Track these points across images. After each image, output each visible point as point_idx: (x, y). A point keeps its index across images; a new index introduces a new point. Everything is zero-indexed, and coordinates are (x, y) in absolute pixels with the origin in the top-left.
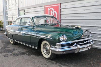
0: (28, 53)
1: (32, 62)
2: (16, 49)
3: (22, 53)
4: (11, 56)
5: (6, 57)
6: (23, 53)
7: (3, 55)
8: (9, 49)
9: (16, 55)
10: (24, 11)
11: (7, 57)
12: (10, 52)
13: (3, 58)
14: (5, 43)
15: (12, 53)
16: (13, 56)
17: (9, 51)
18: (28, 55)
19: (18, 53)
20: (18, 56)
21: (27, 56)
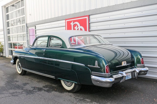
0: (46, 89)
1: (56, 102)
2: (28, 84)
3: (37, 89)
4: (22, 93)
5: (14, 96)
6: (40, 89)
7: (10, 93)
8: (17, 83)
9: (29, 92)
10: (34, 27)
11: (17, 95)
12: (19, 89)
13: (10, 97)
14: (10, 75)
15: (22, 89)
16: (25, 95)
17: (18, 87)
18: (48, 91)
19: (32, 89)
20: (32, 93)
21: (46, 93)
